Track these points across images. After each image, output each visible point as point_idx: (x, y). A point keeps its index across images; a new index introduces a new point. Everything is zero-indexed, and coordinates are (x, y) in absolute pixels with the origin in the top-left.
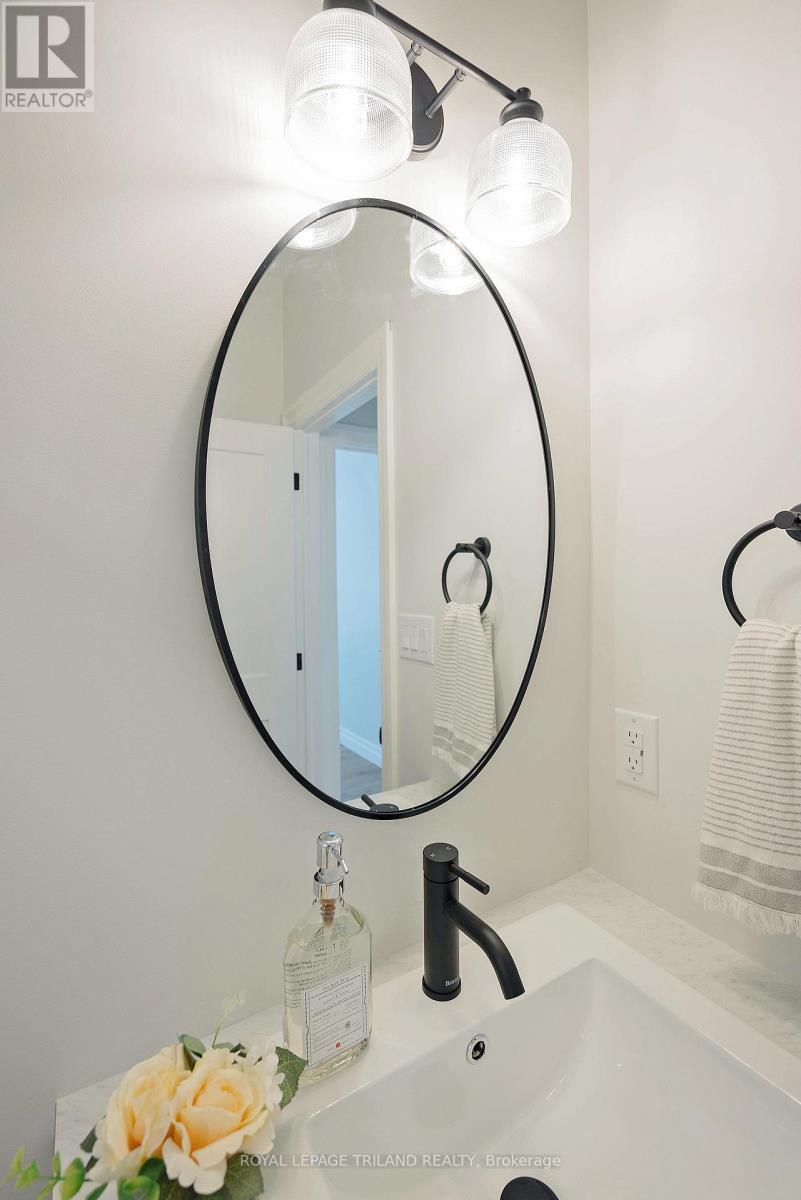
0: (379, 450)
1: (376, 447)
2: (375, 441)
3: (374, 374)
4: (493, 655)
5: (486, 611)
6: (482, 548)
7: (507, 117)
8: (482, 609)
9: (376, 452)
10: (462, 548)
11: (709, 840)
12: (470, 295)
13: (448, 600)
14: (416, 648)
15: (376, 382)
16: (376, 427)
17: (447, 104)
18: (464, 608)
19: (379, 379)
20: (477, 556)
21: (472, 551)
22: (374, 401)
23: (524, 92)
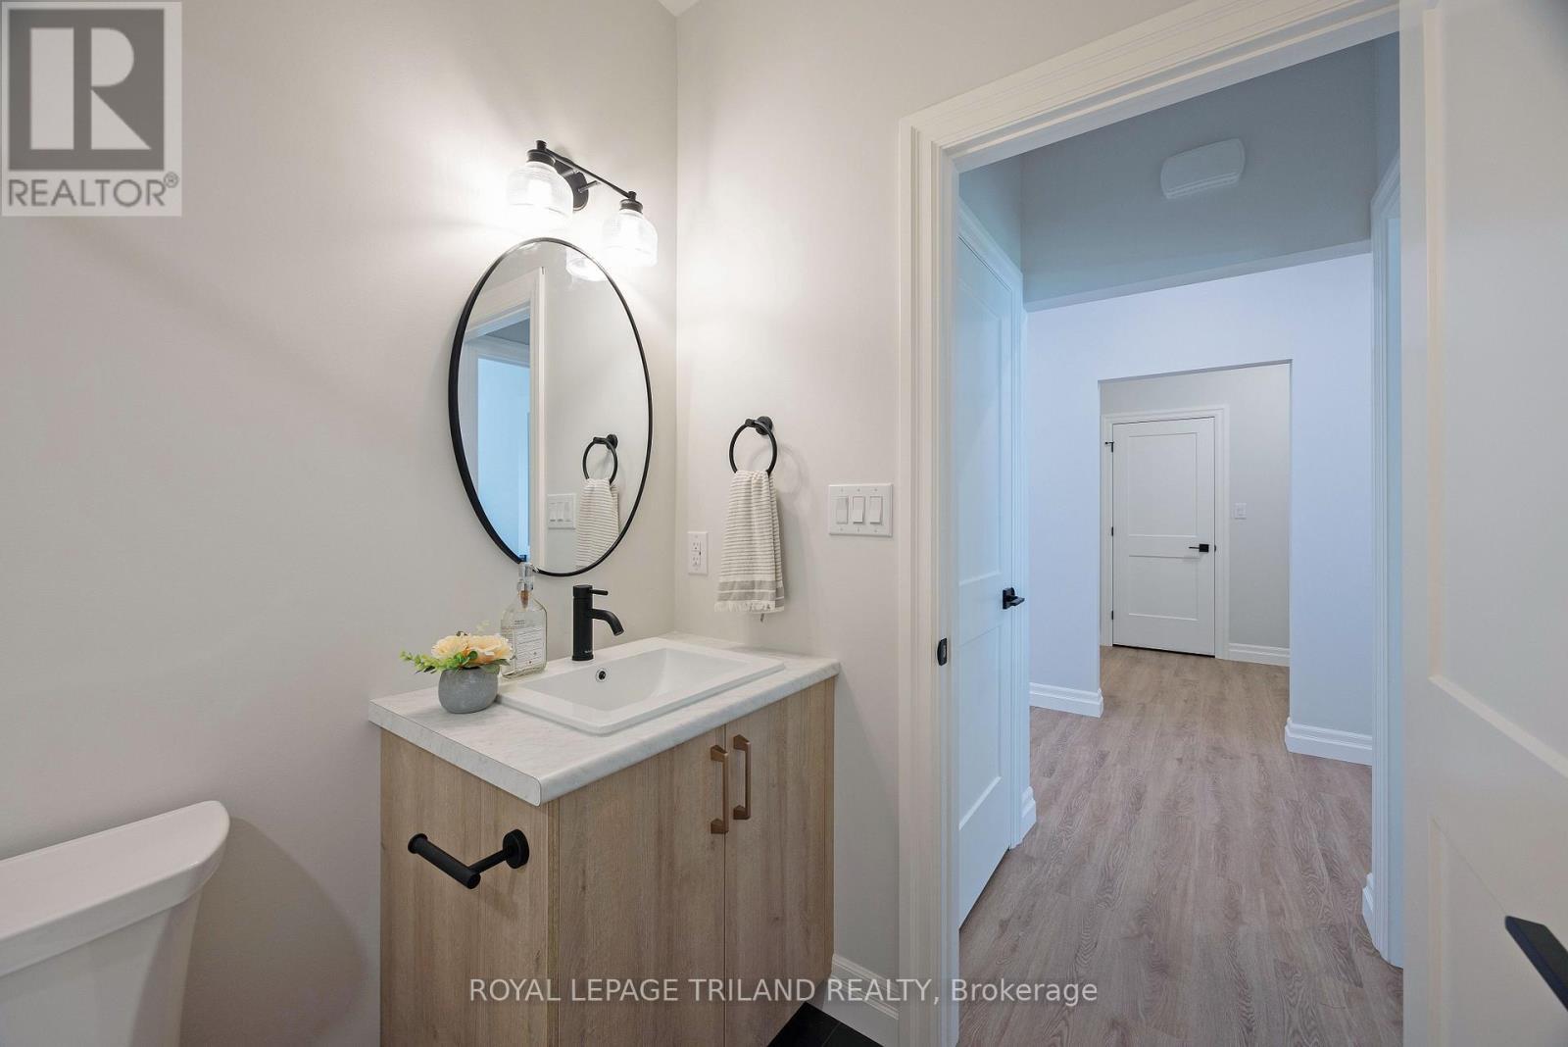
0: (532, 363)
1: (529, 361)
2: (528, 356)
3: (529, 303)
4: (618, 511)
5: (614, 482)
6: (612, 442)
7: (624, 206)
8: (611, 481)
9: (529, 367)
10: (598, 441)
11: (722, 580)
12: (602, 283)
13: (587, 477)
14: (562, 518)
15: (529, 310)
16: (529, 344)
17: (591, 190)
18: (599, 482)
19: (532, 308)
20: (608, 447)
21: (605, 443)
22: (527, 322)
23: (631, 195)
